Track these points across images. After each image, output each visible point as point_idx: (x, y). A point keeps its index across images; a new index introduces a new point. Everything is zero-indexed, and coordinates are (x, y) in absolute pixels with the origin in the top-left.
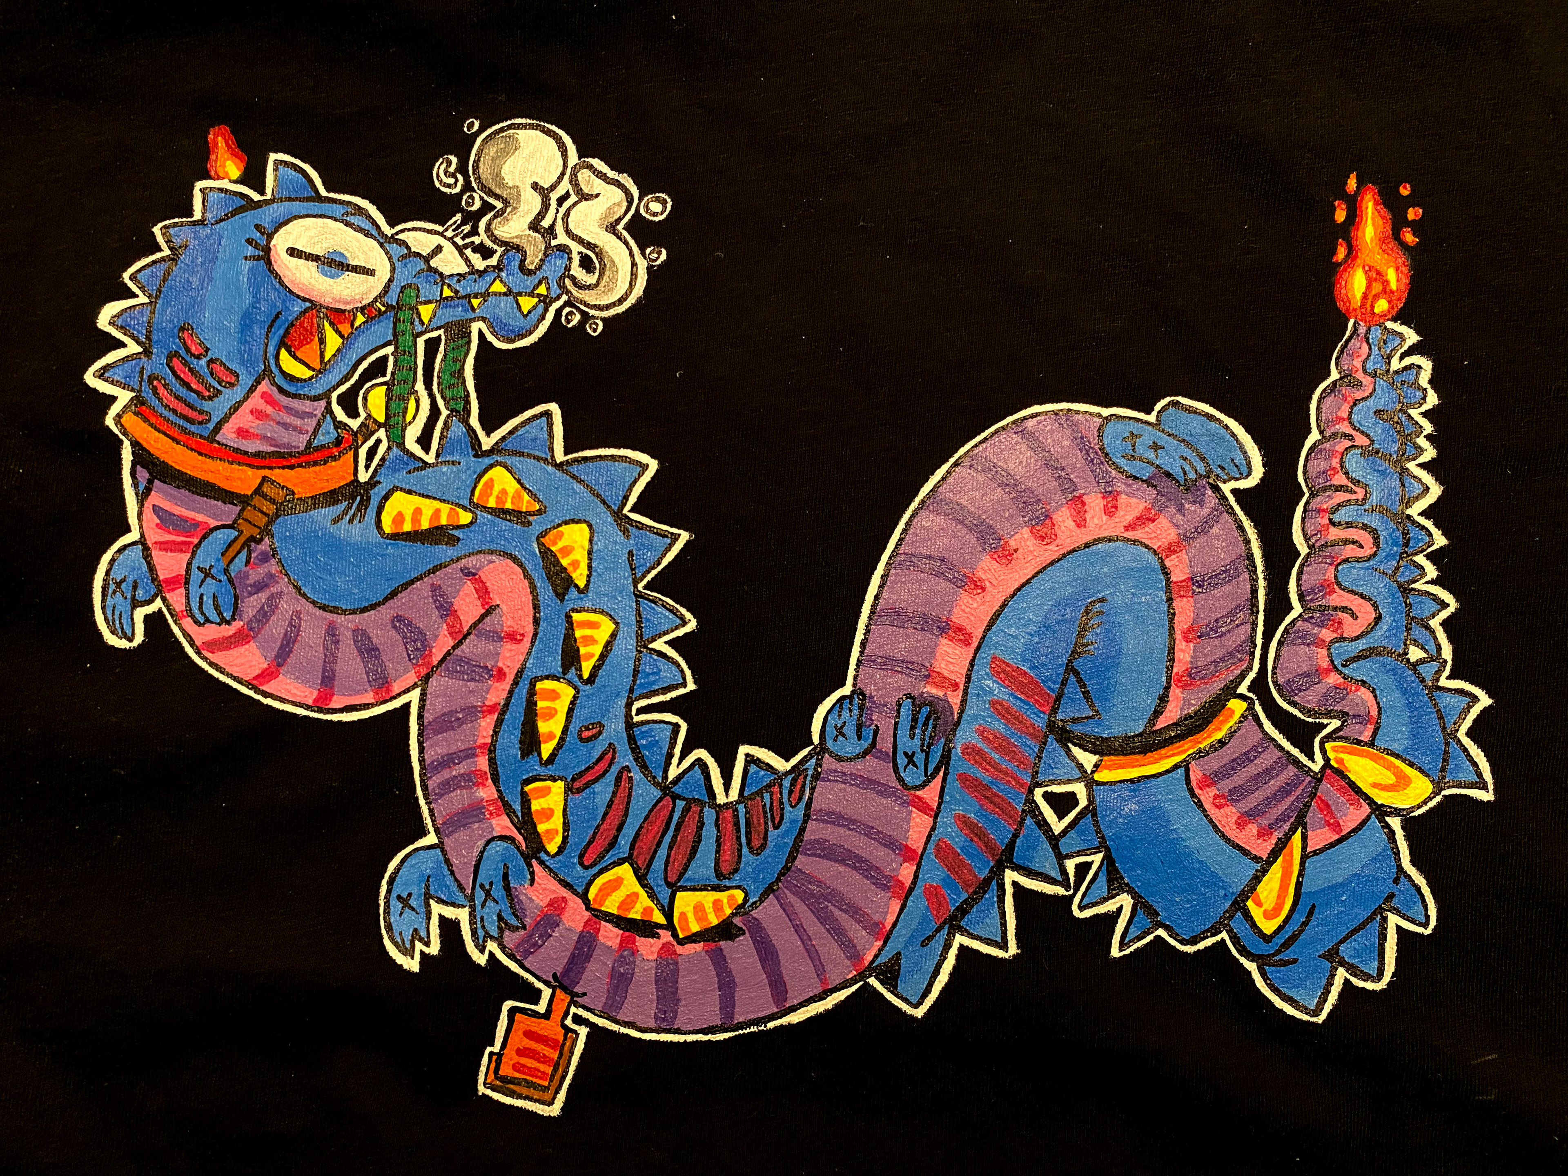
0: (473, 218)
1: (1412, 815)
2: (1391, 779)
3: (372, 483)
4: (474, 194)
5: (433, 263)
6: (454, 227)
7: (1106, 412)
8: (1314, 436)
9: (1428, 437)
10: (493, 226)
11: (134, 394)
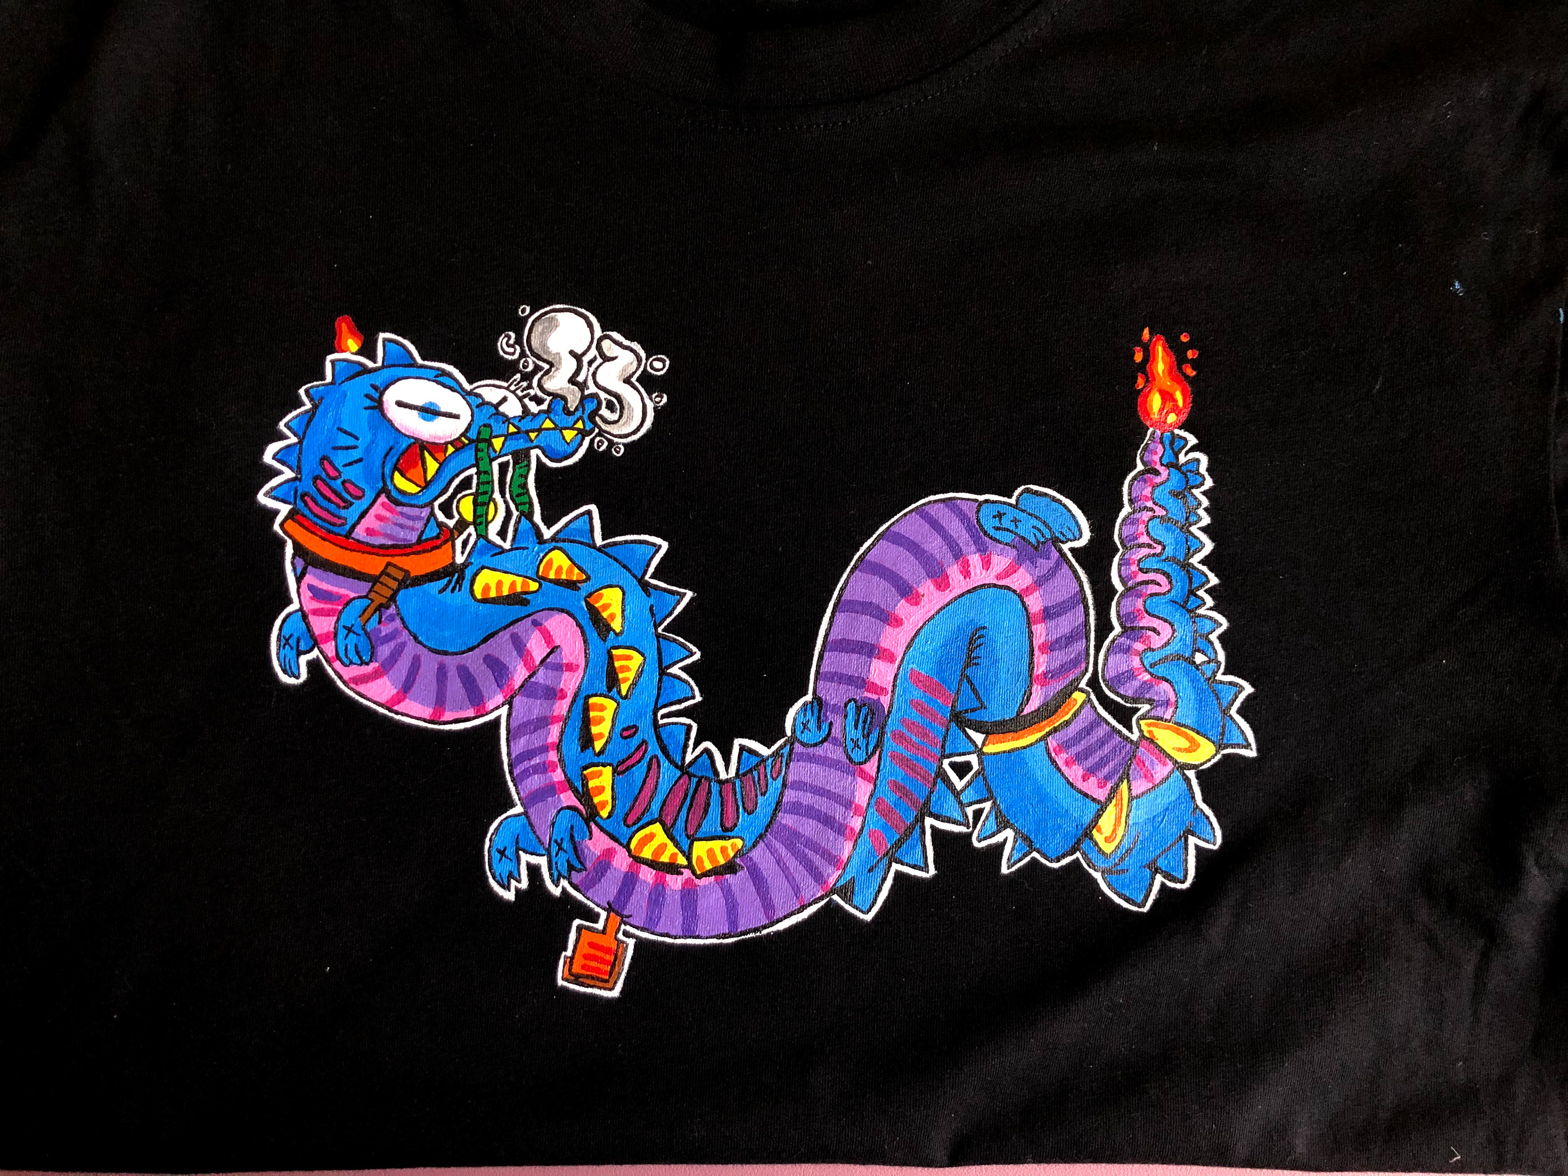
0: (527, 377)
1: (1202, 768)
2: (1186, 745)
3: (466, 565)
4: (528, 359)
5: (502, 409)
6: (515, 383)
9: (1205, 509)
10: (543, 381)
11: (290, 507)
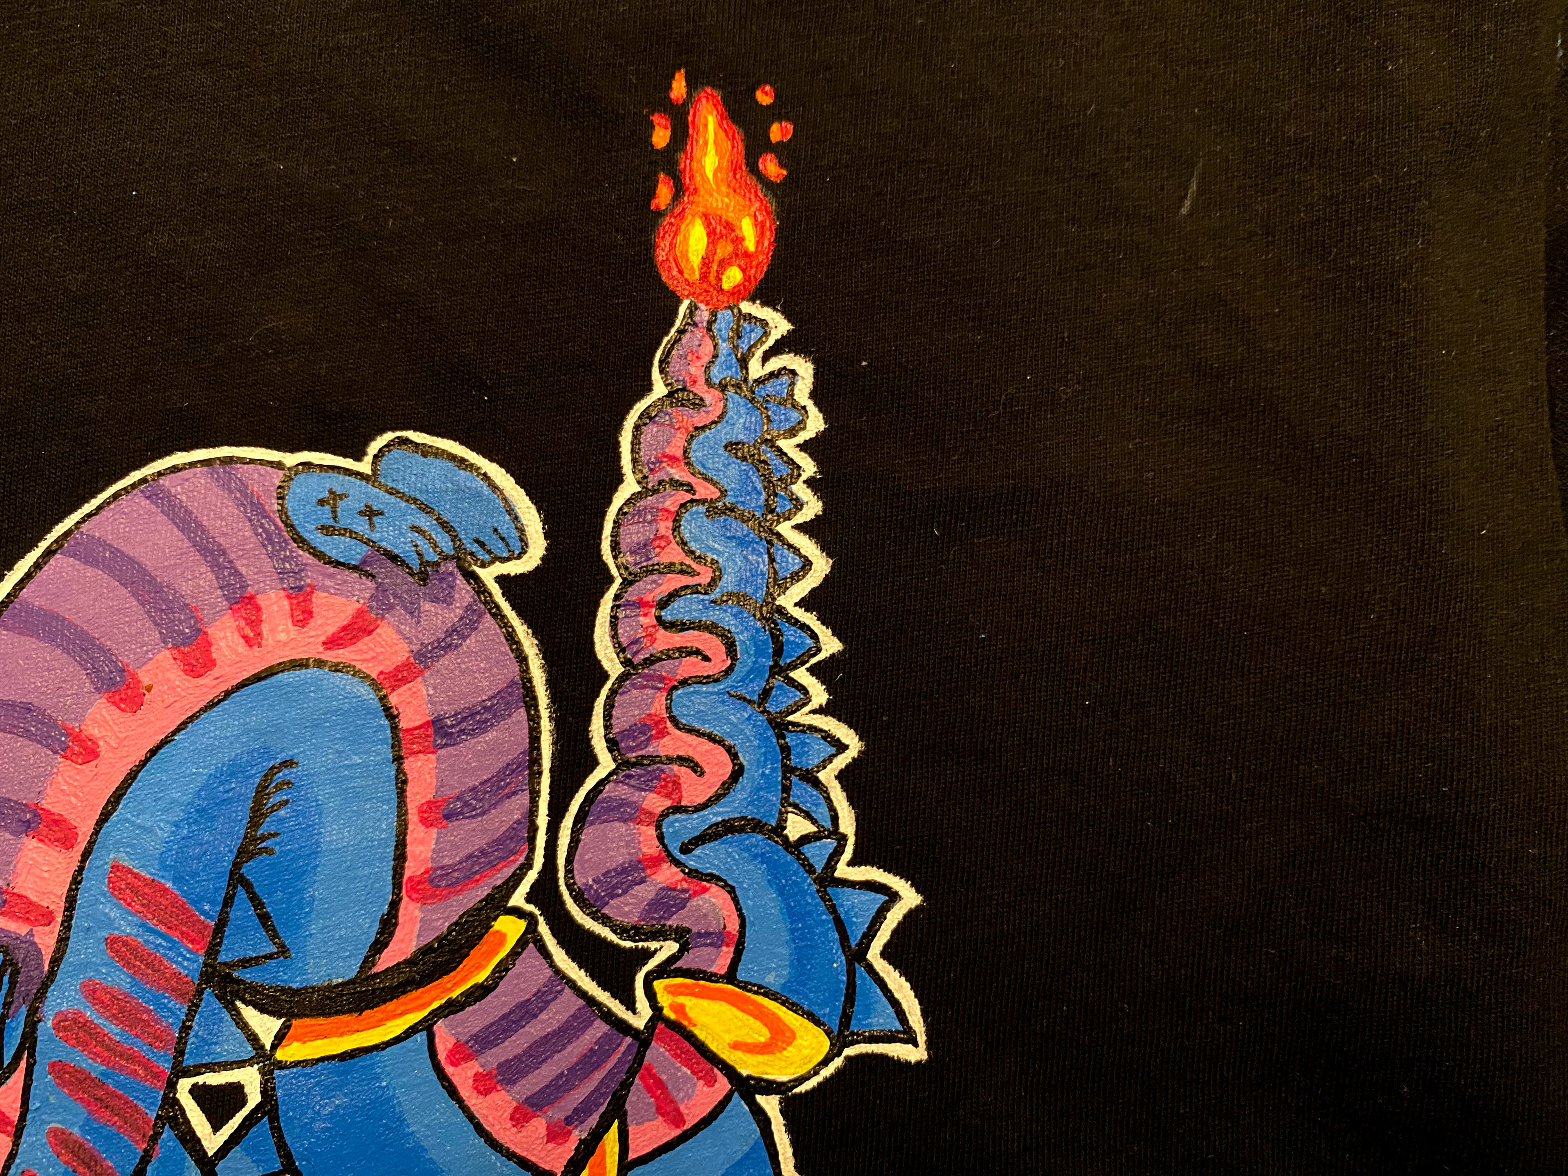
1: (797, 1090)
2: (762, 1035)
7: (291, 459)
8: (629, 487)
9: (809, 482)
